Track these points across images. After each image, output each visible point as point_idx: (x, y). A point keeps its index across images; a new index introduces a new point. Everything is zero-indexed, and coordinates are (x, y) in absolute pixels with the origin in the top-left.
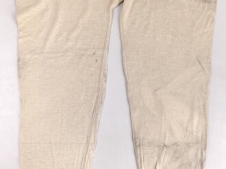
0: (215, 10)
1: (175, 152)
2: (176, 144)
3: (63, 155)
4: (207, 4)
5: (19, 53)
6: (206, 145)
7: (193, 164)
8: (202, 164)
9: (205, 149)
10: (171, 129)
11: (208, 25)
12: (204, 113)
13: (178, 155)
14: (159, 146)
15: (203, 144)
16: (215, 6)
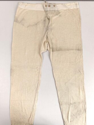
0: (82, 53)
1: (75, 106)
2: (75, 103)
3: (26, 105)
4: (79, 51)
5: (11, 67)
6: (86, 103)
7: (82, 111)
8: (85, 110)
9: (86, 104)
10: (72, 97)
11: (81, 58)
12: (84, 90)
13: (76, 107)
14: (69, 104)
15: (84, 102)
16: (82, 51)
